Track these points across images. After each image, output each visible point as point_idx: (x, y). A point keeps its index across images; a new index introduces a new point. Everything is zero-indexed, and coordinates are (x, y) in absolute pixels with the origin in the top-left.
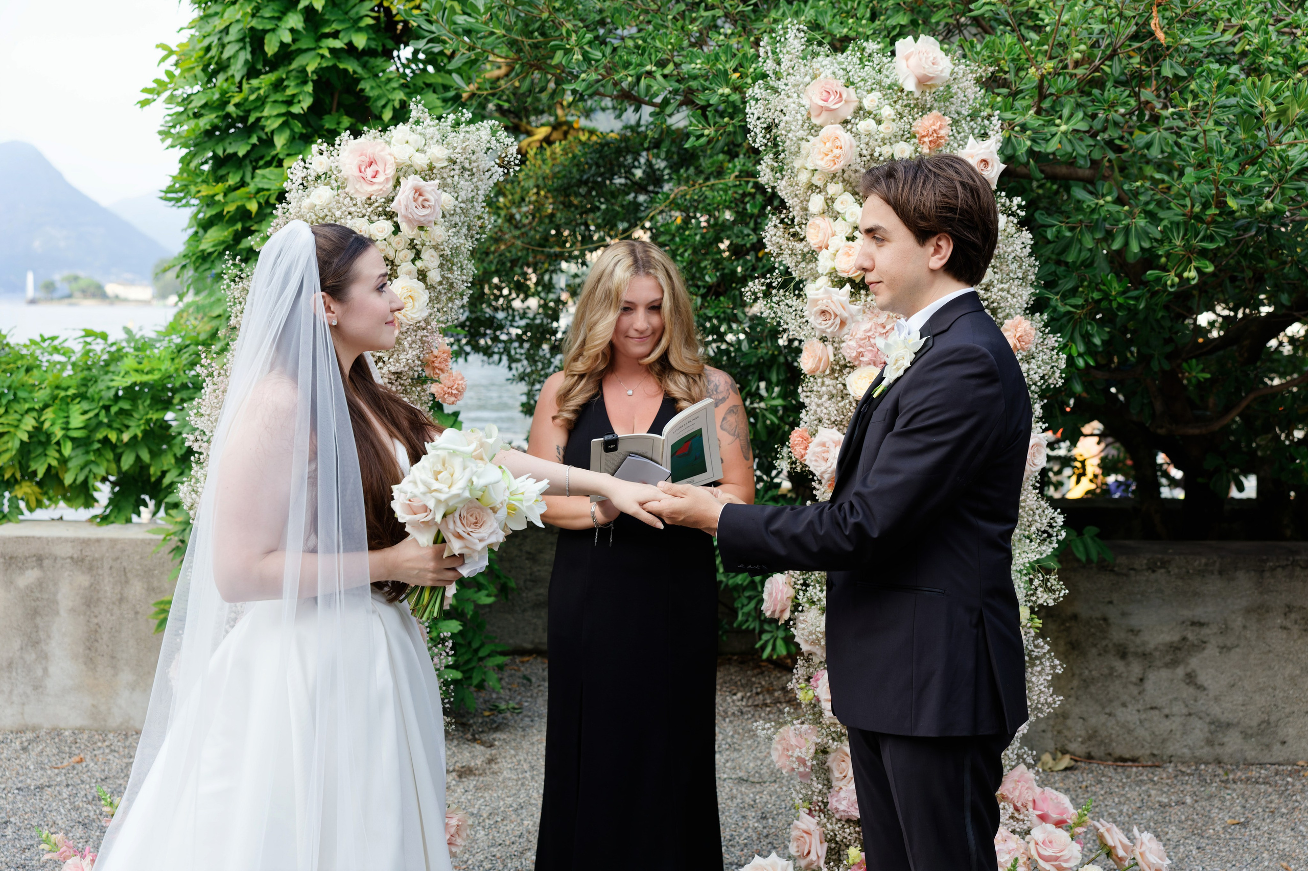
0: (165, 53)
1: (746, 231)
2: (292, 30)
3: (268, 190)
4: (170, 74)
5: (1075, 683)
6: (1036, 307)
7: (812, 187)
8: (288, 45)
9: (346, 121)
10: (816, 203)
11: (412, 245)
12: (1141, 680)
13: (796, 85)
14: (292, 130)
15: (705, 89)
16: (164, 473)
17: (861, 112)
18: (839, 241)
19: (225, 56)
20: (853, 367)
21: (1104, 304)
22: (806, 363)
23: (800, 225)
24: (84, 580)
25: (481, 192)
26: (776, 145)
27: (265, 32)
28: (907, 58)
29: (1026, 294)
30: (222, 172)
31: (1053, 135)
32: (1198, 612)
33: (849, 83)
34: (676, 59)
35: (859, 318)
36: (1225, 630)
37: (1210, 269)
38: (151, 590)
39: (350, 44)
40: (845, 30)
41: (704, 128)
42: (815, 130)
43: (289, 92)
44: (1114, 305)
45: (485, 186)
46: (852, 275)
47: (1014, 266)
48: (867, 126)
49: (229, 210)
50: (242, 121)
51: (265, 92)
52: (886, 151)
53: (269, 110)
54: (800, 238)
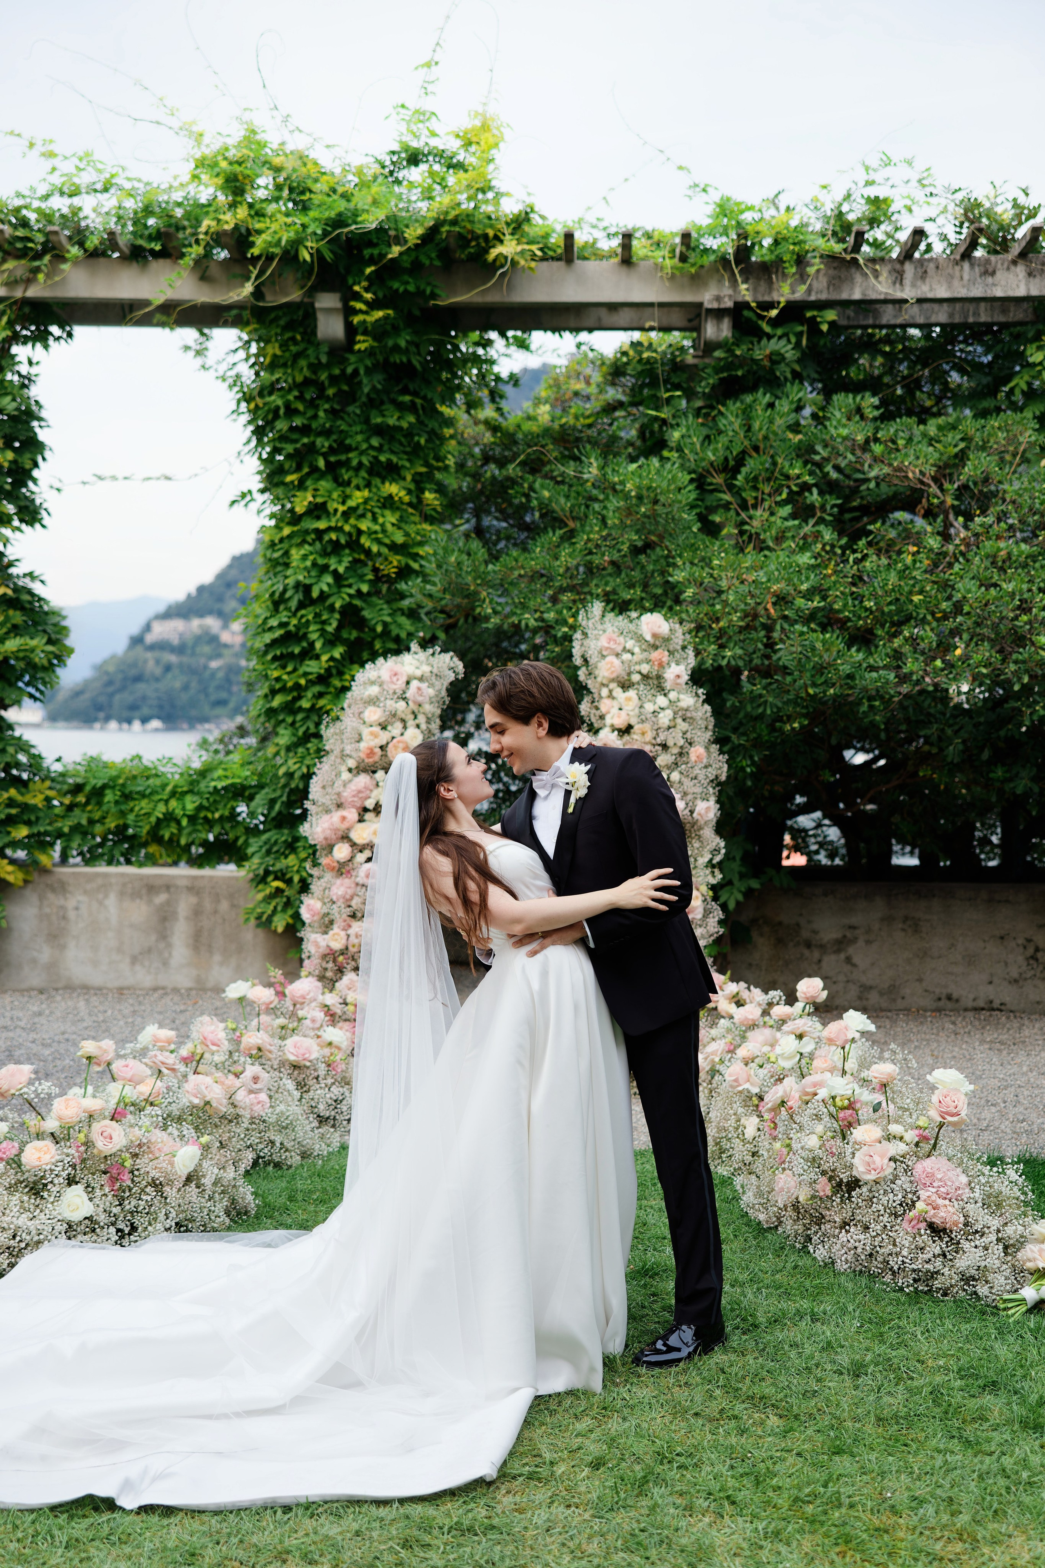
2: (328, 584)
3: (311, 673)
6: (715, 741)
7: (603, 685)
8: (325, 592)
9: (354, 634)
10: (605, 692)
11: (413, 713)
13: (596, 634)
14: (325, 639)
17: (625, 650)
18: (615, 710)
19: (288, 595)
23: (597, 702)
24: (193, 900)
25: (444, 687)
26: (586, 663)
27: (311, 585)
28: (647, 623)
29: (707, 736)
30: (283, 662)
31: (724, 657)
32: (854, 920)
33: (621, 633)
36: (869, 931)
37: (806, 722)
38: (233, 906)
39: (359, 591)
42: (604, 657)
43: (324, 617)
45: (446, 684)
46: (622, 726)
47: (700, 722)
48: (626, 656)
49: (290, 684)
50: (297, 634)
51: (310, 617)
52: (637, 668)
53: (312, 628)
54: (597, 708)
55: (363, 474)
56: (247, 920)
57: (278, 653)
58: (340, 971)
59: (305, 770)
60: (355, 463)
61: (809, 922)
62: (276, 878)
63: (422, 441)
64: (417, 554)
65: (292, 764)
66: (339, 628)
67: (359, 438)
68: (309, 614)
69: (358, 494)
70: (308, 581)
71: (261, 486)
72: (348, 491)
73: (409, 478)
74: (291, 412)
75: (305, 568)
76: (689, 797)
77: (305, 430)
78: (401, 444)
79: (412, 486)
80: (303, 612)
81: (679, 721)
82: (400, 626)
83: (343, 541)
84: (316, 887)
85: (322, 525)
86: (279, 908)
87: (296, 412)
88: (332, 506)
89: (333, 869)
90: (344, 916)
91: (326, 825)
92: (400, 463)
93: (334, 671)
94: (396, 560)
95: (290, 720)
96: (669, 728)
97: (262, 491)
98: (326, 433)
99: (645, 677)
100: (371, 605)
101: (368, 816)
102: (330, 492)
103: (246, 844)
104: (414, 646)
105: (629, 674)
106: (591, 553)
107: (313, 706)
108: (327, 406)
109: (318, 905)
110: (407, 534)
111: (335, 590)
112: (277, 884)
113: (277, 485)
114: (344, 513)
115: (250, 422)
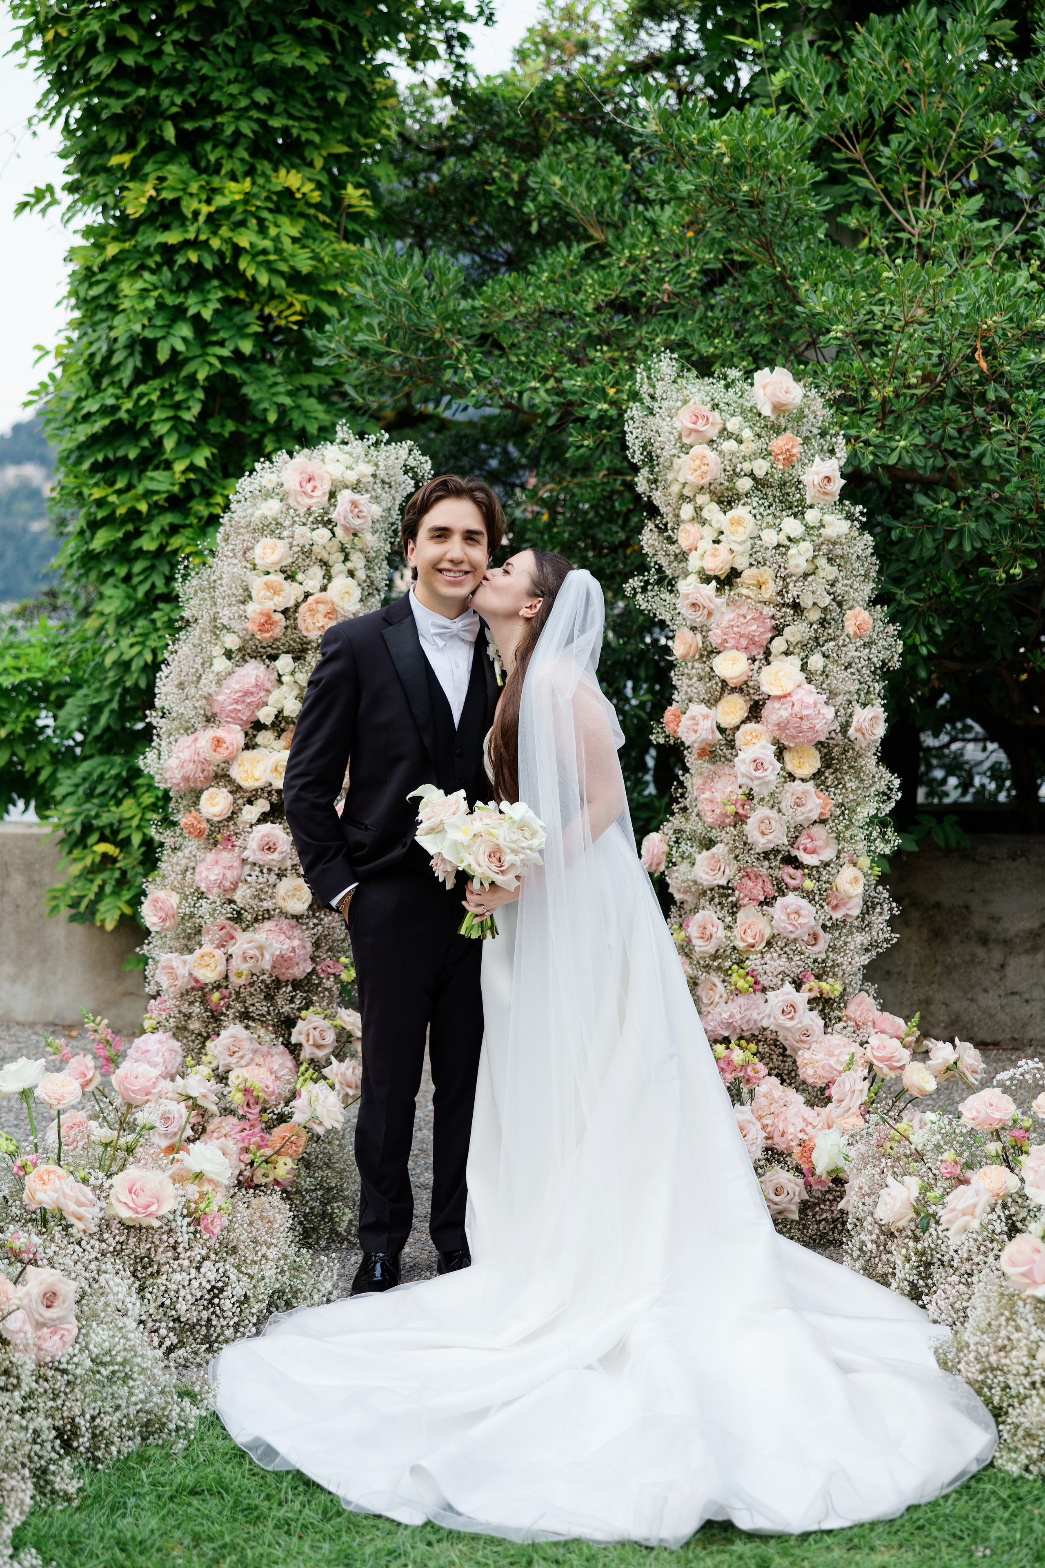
0: (38, 353)
1: (615, 528)
2: (184, 340)
3: (157, 492)
4: (52, 376)
5: (938, 969)
6: (878, 600)
7: (682, 497)
8: (180, 353)
9: (231, 426)
10: (687, 510)
11: (343, 549)
12: (1002, 966)
13: (670, 409)
14: (180, 433)
15: (584, 403)
16: (38, 771)
17: (725, 433)
18: (706, 544)
19: (115, 361)
20: (719, 653)
21: (944, 598)
22: (679, 648)
23: (673, 529)
25: (398, 502)
26: (651, 460)
27: (156, 340)
28: (764, 387)
29: (867, 589)
30: (109, 474)
31: (893, 450)
33: (715, 407)
34: (557, 374)
35: (724, 609)
37: (1034, 566)
38: (31, 884)
39: (237, 352)
40: (712, 350)
41: (583, 439)
42: (686, 449)
43: (178, 398)
44: (953, 599)
46: (718, 573)
47: (857, 565)
48: (729, 445)
49: (121, 511)
50: (132, 425)
51: (154, 397)
52: (747, 467)
53: (158, 415)
54: (671, 541)
55: (242, 152)
56: (55, 908)
57: (100, 458)
58: (215, 1019)
59: (149, 658)
60: (229, 131)
61: (985, 902)
62: (103, 839)
63: (342, 98)
64: (334, 293)
65: (126, 648)
66: (203, 416)
67: (234, 89)
68: (151, 390)
69: (233, 186)
70: (149, 334)
71: (69, 178)
72: (216, 182)
73: (319, 163)
74: (116, 44)
75: (145, 311)
76: (840, 699)
77: (142, 75)
78: (306, 104)
79: (324, 179)
80: (142, 388)
81: (822, 562)
82: (306, 414)
83: (209, 266)
84: (169, 864)
85: (172, 238)
86: (108, 889)
87: (124, 44)
88: (189, 206)
89: (201, 833)
90: (221, 920)
91: (186, 755)
92: (304, 136)
93: (197, 490)
94: (299, 301)
95: (122, 571)
96: (806, 576)
97: (72, 188)
98: (178, 81)
99: (760, 484)
100: (260, 379)
101: (264, 737)
102: (186, 183)
103: (53, 780)
104: (343, 431)
105: (730, 480)
106: (635, 281)
107: (162, 548)
108: (177, 36)
109: (174, 899)
110: (316, 257)
111: (197, 351)
112: (104, 848)
113: (94, 172)
114: (210, 217)
115: (45, 66)
